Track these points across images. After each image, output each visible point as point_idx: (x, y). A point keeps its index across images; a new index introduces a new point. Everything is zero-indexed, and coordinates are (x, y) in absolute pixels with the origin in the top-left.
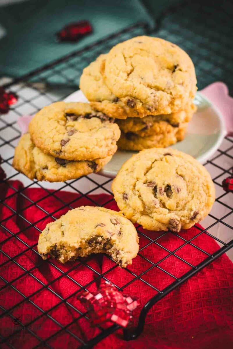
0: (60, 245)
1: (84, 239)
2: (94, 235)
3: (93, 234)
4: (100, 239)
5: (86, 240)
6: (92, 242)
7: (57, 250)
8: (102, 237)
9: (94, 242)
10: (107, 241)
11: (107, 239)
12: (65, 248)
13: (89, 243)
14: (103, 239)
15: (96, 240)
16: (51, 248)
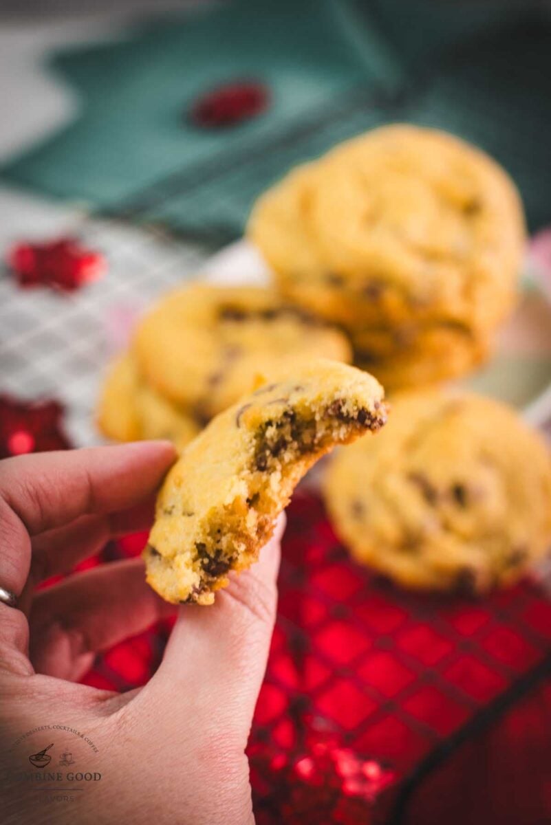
0: (209, 534)
1: (241, 470)
2: (251, 441)
3: (247, 440)
4: (271, 432)
5: (245, 467)
6: (264, 459)
7: (212, 555)
8: (269, 423)
9: (268, 453)
10: (289, 420)
11: (286, 414)
12: (225, 530)
13: (262, 469)
14: (280, 426)
15: (269, 448)
16: (198, 564)
